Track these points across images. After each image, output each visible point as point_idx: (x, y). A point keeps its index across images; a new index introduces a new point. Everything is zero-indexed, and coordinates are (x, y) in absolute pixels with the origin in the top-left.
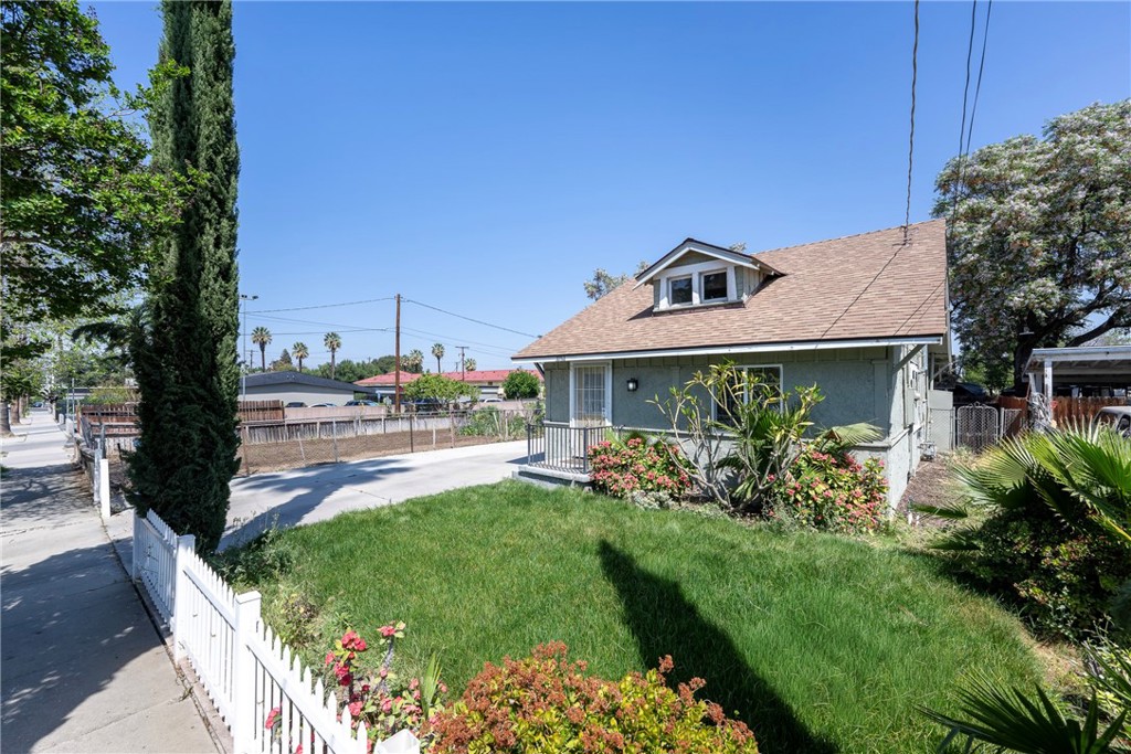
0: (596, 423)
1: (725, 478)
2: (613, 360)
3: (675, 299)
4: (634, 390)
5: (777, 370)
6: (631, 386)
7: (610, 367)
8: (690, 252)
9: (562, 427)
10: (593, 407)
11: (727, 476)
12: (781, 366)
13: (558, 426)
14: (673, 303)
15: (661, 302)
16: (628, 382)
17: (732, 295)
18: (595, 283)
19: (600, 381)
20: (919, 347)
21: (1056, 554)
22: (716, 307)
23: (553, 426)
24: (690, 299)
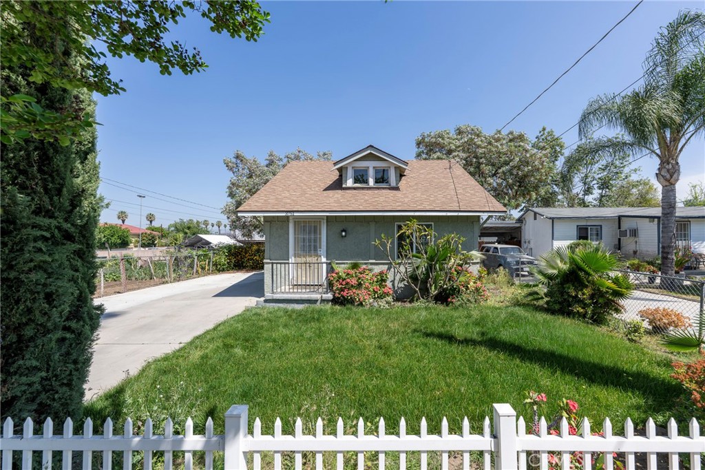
0: (314, 260)
1: (403, 286)
2: (327, 216)
3: (356, 180)
4: (345, 236)
5: (431, 225)
6: (344, 234)
7: (325, 221)
8: (371, 153)
9: (285, 263)
10: (309, 247)
11: (404, 285)
12: (433, 223)
13: (281, 263)
14: (355, 183)
15: (348, 181)
16: (342, 231)
17: (393, 182)
18: (234, 160)
19: (316, 230)
20: (490, 217)
21: (583, 294)
22: (384, 188)
23: (277, 263)
24: (366, 182)
